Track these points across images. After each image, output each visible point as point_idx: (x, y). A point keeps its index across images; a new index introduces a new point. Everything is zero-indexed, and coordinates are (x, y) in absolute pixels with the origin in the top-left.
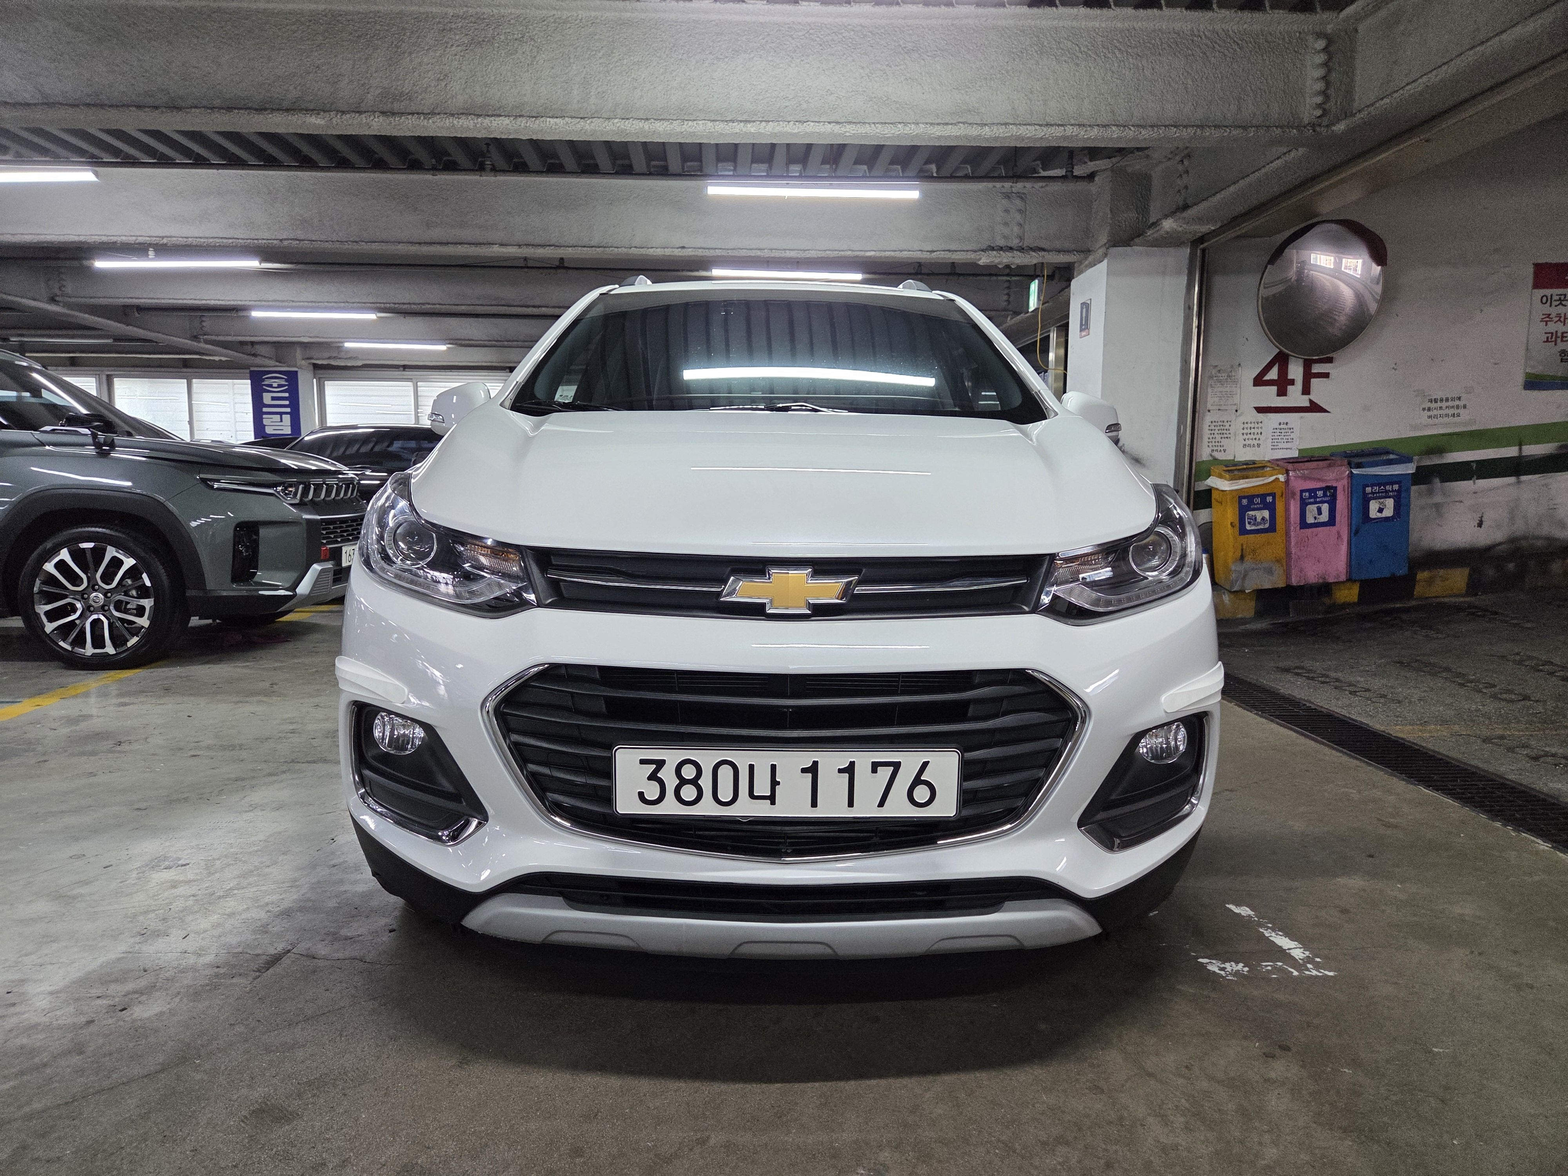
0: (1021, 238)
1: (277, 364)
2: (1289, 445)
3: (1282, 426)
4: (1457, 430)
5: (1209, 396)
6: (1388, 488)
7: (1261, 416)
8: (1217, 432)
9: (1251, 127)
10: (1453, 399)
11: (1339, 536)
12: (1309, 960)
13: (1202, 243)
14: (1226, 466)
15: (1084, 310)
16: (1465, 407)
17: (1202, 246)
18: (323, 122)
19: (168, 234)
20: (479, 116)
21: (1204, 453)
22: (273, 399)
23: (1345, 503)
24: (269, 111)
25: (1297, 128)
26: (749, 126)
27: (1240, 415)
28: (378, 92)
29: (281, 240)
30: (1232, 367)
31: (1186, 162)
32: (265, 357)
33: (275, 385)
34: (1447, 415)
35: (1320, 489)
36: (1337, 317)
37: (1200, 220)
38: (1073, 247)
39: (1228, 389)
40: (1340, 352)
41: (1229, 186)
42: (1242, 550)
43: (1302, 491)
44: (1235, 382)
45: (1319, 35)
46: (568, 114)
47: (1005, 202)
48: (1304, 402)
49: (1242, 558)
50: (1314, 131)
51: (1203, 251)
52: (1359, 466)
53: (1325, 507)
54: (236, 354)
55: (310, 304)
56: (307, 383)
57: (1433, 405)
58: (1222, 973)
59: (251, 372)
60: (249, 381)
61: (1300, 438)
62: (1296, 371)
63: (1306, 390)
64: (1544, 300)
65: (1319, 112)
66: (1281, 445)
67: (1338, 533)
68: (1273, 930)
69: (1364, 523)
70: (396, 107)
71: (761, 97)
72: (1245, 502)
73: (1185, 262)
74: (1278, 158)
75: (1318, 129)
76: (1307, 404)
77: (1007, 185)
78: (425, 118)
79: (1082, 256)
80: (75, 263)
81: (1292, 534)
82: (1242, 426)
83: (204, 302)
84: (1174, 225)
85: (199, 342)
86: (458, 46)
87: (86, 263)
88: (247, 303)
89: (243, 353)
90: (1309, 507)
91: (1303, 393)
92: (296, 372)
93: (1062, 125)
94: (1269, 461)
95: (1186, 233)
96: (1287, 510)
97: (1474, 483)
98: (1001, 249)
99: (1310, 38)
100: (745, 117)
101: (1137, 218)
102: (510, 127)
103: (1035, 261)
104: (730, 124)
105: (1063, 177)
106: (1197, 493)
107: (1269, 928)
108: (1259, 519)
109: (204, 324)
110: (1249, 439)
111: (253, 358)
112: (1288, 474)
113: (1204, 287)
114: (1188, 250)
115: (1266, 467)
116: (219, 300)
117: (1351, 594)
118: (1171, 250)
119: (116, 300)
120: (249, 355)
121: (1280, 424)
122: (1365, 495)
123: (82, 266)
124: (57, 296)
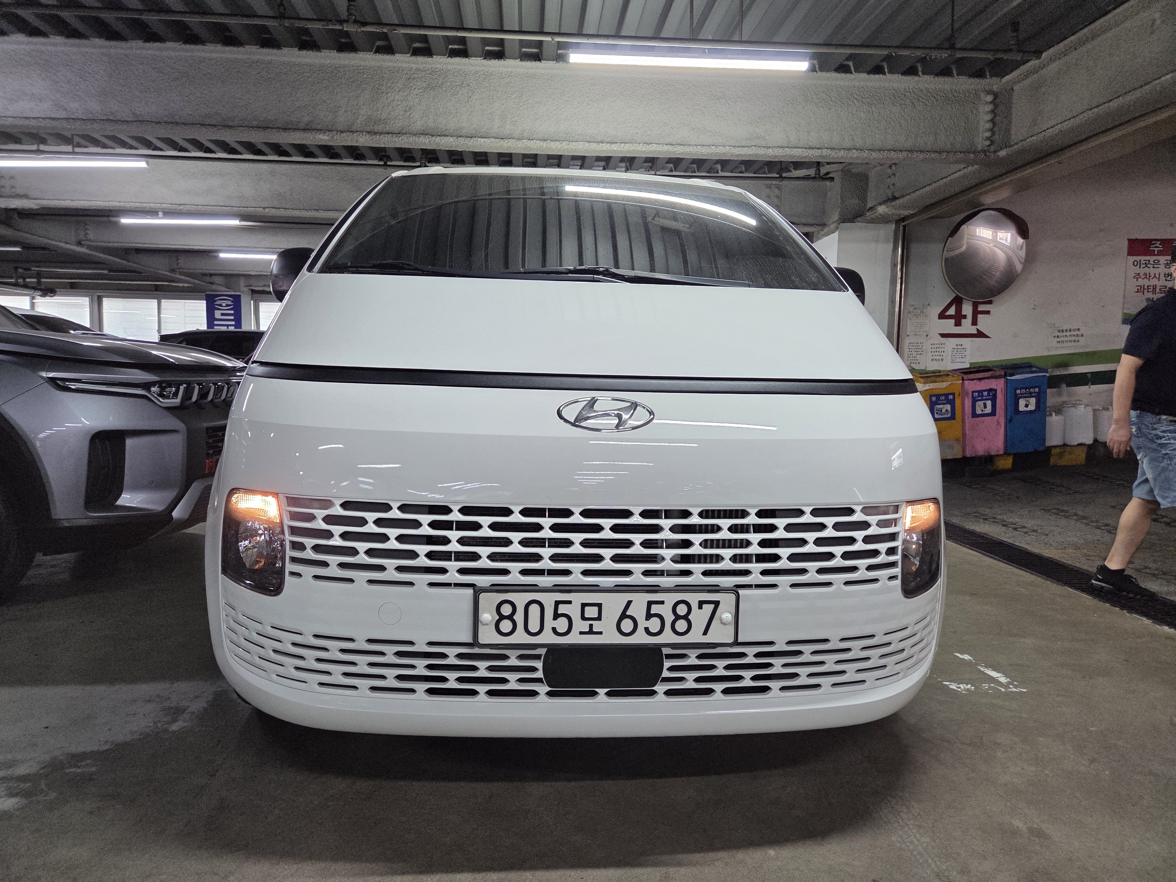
1: (227, 289)
2: (963, 360)
3: (958, 347)
4: (1077, 351)
5: (908, 327)
6: (1032, 390)
7: (944, 340)
8: (913, 350)
9: (944, 152)
10: (1074, 330)
12: (1010, 683)
13: (903, 222)
14: (921, 374)
16: (1082, 335)
17: (903, 224)
22: (222, 314)
23: (1003, 400)
25: (974, 153)
27: (929, 339)
29: (264, 208)
30: (924, 305)
31: (894, 167)
32: (219, 285)
33: (224, 305)
34: (1070, 341)
35: (986, 391)
36: (994, 273)
37: (905, 207)
38: (813, 222)
39: (921, 321)
40: (999, 297)
41: (925, 187)
43: (973, 392)
44: (926, 316)
45: (989, 92)
46: (492, 136)
47: (767, 190)
48: (973, 330)
50: (985, 155)
51: (904, 227)
52: (1011, 374)
53: (989, 403)
54: (198, 282)
56: (247, 304)
57: (1061, 334)
58: (957, 688)
59: (207, 295)
60: (205, 302)
61: (971, 355)
62: (967, 309)
63: (974, 322)
64: (1136, 263)
65: (988, 143)
66: (958, 360)
67: (998, 422)
69: (1015, 414)
70: (376, 128)
71: (620, 127)
72: (934, 399)
73: (892, 234)
74: (960, 170)
75: (988, 154)
76: (976, 332)
78: (396, 137)
79: (821, 228)
81: (967, 421)
82: (931, 346)
84: (886, 210)
85: (175, 274)
87: (113, 219)
88: (221, 248)
89: (203, 282)
90: (978, 403)
91: (972, 325)
92: (240, 296)
94: (949, 371)
95: (894, 215)
96: (963, 404)
97: (1090, 388)
99: (983, 94)
101: (859, 203)
105: (813, 177)
107: (982, 666)
108: (944, 411)
109: (180, 261)
110: (935, 355)
111: (210, 285)
112: (963, 379)
113: (905, 251)
114: (894, 226)
115: (948, 375)
116: (201, 246)
117: (1007, 463)
118: (882, 225)
119: (127, 244)
120: (208, 283)
121: (957, 345)
122: (1016, 395)
123: (110, 221)
124: (83, 240)
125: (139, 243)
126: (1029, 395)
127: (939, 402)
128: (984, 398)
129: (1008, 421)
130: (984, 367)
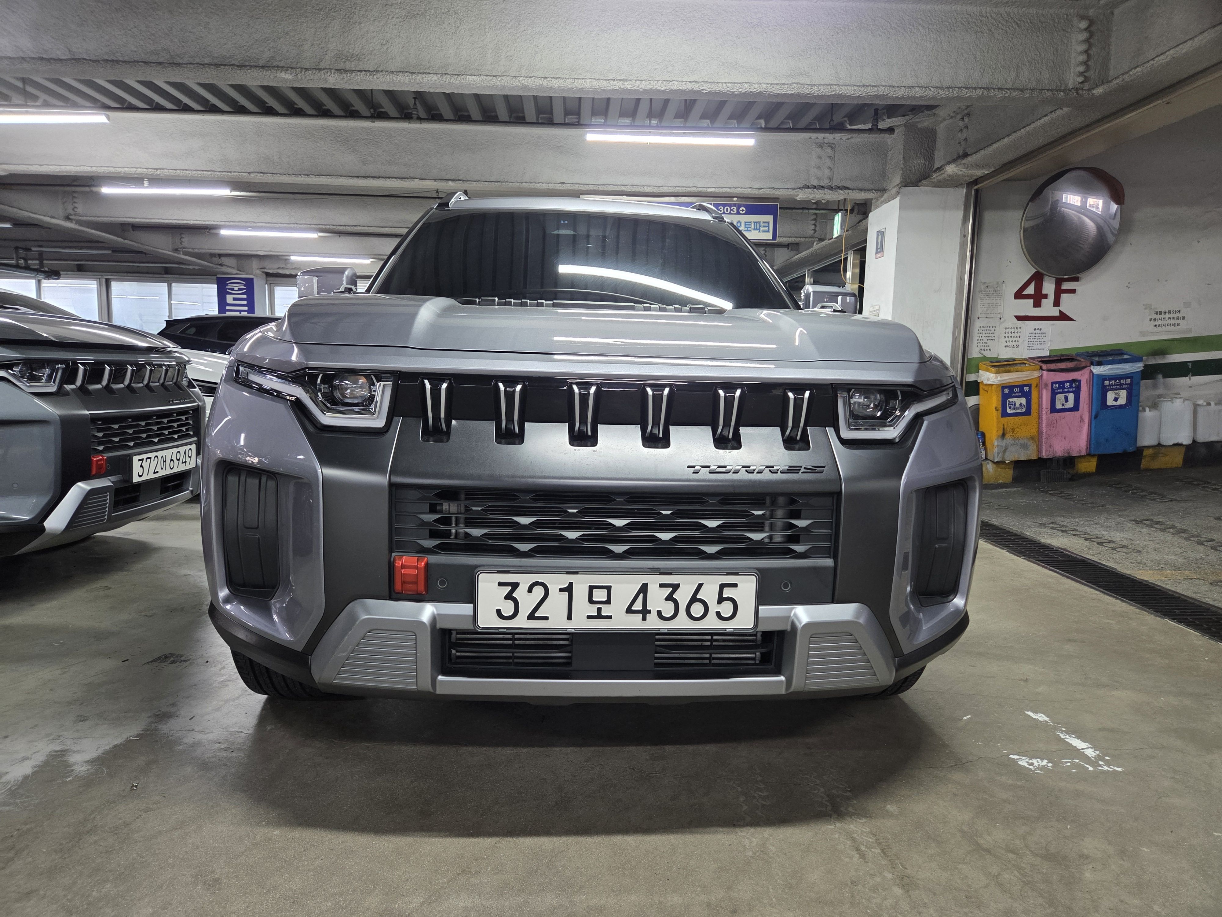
0: (831, 179)
1: (238, 272)
2: (1042, 347)
3: (1037, 331)
4: (1178, 336)
5: (979, 306)
6: (1122, 381)
7: (1020, 322)
8: (984, 335)
9: (1027, 89)
10: (1174, 312)
11: (1082, 419)
12: (1099, 758)
13: (976, 185)
14: (992, 362)
15: (880, 237)
16: (1184, 318)
17: (976, 187)
18: (290, 77)
19: (161, 167)
20: (413, 73)
21: (974, 352)
22: (235, 299)
23: (1087, 394)
24: (248, 68)
25: (1063, 91)
26: (626, 84)
27: (1003, 322)
28: (333, 54)
29: (249, 173)
30: (998, 283)
31: (966, 120)
32: (229, 266)
33: (236, 289)
34: (1169, 325)
35: (1067, 382)
36: (1082, 246)
38: (872, 186)
39: (994, 301)
40: (1086, 273)
41: (1003, 138)
42: (1004, 429)
43: (1053, 383)
44: (1000, 295)
45: (1082, 18)
46: (483, 73)
47: (818, 150)
48: (1055, 312)
49: (1003, 436)
50: (1077, 93)
51: (977, 191)
52: (1099, 364)
53: (1071, 396)
54: (206, 263)
55: (268, 225)
56: (260, 287)
57: (1158, 316)
58: (1031, 767)
59: (218, 278)
60: (216, 286)
61: (1051, 341)
62: (1049, 287)
63: (1057, 303)
65: (1081, 79)
66: (1035, 347)
68: (1068, 733)
69: (1102, 409)
70: (348, 66)
71: (635, 61)
72: (1007, 391)
73: (962, 200)
74: (1046, 116)
75: (1080, 92)
76: (1058, 314)
77: (821, 136)
78: (370, 75)
79: (879, 194)
80: (87, 189)
81: (1044, 417)
82: (1005, 331)
83: (185, 222)
84: (955, 170)
85: (179, 254)
86: (398, 18)
87: (94, 189)
88: (218, 223)
89: (212, 263)
90: (1058, 396)
91: (1054, 306)
92: (252, 279)
93: (875, 86)
94: (1025, 359)
95: (965, 176)
96: (1040, 397)
97: (1190, 379)
98: (815, 187)
99: (1075, 20)
100: (623, 77)
101: (924, 164)
102: (437, 82)
103: (841, 198)
104: (611, 82)
105: (869, 129)
106: (968, 383)
107: (1062, 731)
108: (1017, 405)
109: (183, 240)
110: (1009, 341)
111: (219, 267)
112: (1041, 368)
113: (977, 220)
114: (965, 190)
115: (1024, 363)
116: (197, 220)
117: (1090, 466)
118: (951, 190)
119: (117, 219)
120: (217, 264)
121: (1035, 330)
122: (1104, 386)
123: (92, 191)
124: (71, 215)
125: (130, 218)
126: (1119, 387)
127: (1013, 395)
128: (1065, 390)
129: (1093, 417)
130: (1067, 355)
